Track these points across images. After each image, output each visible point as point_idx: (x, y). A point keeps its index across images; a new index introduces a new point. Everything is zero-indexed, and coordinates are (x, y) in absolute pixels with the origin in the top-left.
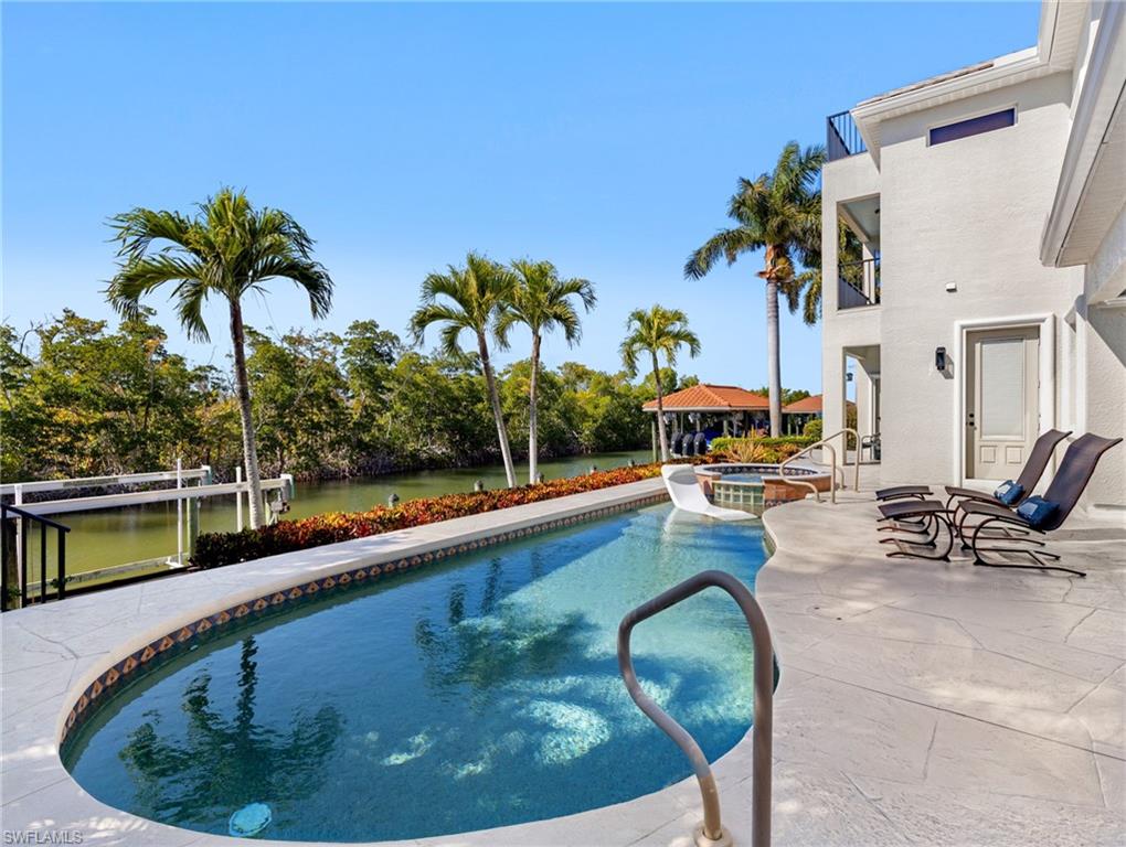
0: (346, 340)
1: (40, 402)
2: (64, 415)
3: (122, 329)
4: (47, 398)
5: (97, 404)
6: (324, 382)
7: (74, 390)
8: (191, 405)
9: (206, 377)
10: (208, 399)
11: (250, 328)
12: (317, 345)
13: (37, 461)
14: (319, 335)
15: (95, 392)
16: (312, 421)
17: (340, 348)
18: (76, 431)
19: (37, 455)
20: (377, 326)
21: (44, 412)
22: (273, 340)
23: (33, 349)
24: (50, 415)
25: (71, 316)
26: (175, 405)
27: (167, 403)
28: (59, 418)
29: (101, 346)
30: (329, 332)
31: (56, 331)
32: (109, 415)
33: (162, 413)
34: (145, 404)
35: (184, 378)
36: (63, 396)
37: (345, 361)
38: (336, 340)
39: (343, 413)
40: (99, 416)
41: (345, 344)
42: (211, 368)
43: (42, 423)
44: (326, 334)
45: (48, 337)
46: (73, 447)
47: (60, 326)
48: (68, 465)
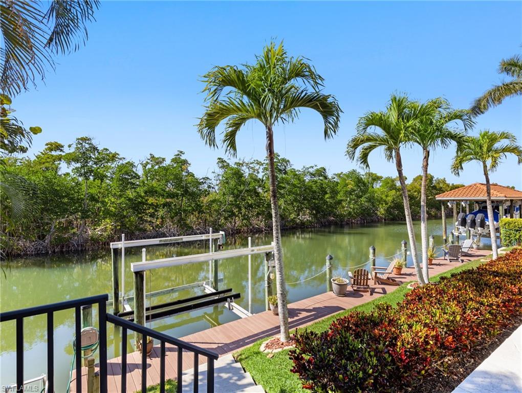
0: (264, 163)
1: (143, 194)
2: (151, 200)
3: (171, 162)
4: (146, 192)
5: (164, 195)
6: (254, 184)
7: (155, 189)
8: (199, 195)
9: (205, 182)
10: (206, 193)
11: (222, 159)
12: (251, 165)
13: (141, 221)
14: (252, 161)
15: (163, 190)
16: (248, 203)
17: (262, 167)
18: (156, 207)
19: (141, 217)
20: (279, 156)
21: (144, 199)
22: (230, 164)
23: (140, 171)
24: (146, 201)
25: (152, 157)
26: (194, 196)
27: (190, 195)
28: (150, 202)
29: (166, 169)
30: (256, 159)
31: (148, 163)
32: (168, 200)
33: (189, 200)
34: (183, 195)
35: (198, 183)
36: (151, 192)
37: (264, 173)
38: (259, 163)
39: (262, 200)
40: (164, 200)
41: (264, 165)
42: (208, 178)
43: (144, 204)
44: (255, 161)
45: (145, 166)
46: (154, 214)
47: (149, 161)
48: (152, 223)
